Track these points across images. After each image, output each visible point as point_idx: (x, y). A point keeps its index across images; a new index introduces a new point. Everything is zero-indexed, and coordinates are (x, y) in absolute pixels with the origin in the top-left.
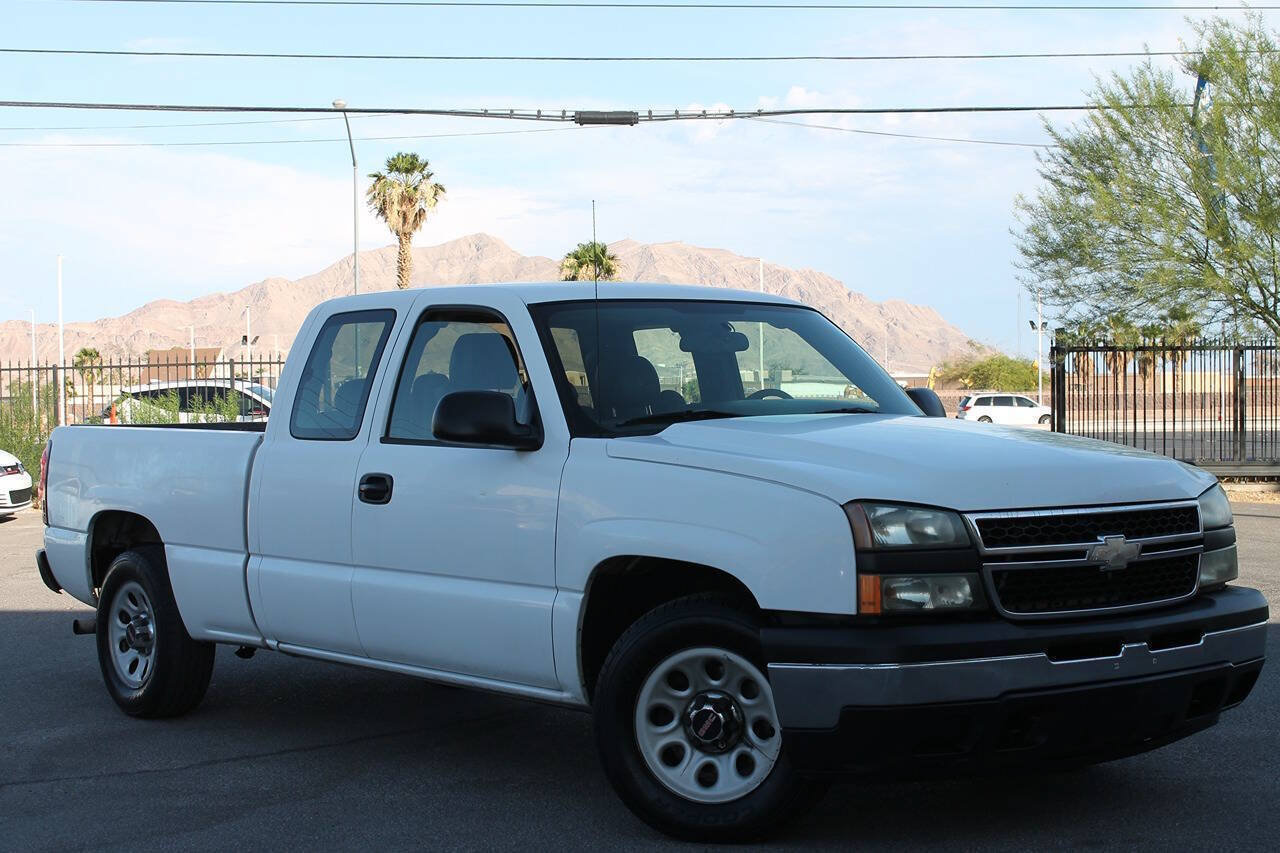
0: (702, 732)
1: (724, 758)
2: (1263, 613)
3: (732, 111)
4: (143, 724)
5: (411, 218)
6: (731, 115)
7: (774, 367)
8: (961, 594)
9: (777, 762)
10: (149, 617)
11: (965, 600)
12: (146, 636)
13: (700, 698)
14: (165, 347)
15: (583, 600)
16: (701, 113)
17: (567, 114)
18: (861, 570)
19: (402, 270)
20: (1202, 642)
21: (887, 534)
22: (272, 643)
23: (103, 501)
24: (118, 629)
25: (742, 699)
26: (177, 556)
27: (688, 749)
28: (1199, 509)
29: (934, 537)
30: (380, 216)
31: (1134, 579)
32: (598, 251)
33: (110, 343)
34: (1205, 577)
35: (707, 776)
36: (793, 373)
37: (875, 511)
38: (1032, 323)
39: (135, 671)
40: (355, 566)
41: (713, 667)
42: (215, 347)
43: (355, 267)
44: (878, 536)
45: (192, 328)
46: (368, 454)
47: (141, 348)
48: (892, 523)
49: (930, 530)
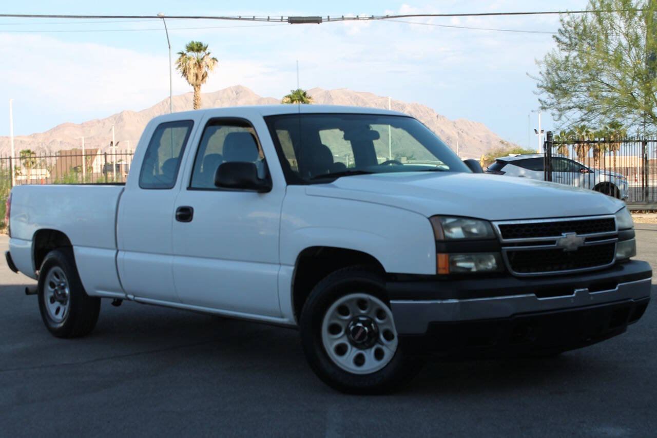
0: (357, 337)
1: (368, 351)
2: (649, 274)
3: (373, 16)
4: (64, 341)
5: (200, 78)
6: (372, 18)
7: (397, 155)
8: (491, 263)
9: (395, 353)
10: (65, 285)
11: (493, 267)
12: (64, 294)
13: (355, 320)
14: (68, 148)
15: (294, 270)
16: (356, 17)
17: (284, 18)
18: (439, 251)
19: (196, 105)
20: (617, 288)
21: (451, 232)
22: (131, 297)
23: (40, 224)
24: (49, 292)
25: (377, 320)
26: (80, 252)
27: (349, 346)
28: (616, 220)
29: (476, 234)
30: (183, 77)
31: (581, 256)
32: (302, 94)
33: (39, 147)
34: (619, 255)
35: (359, 360)
36: (408, 159)
37: (445, 220)
38: (536, 130)
39: (59, 313)
40: (174, 255)
41: (362, 304)
42: (95, 148)
43: (171, 104)
44: (447, 234)
45: (83, 138)
46: (180, 196)
47: (56, 149)
48: (454, 227)
49: (474, 230)
